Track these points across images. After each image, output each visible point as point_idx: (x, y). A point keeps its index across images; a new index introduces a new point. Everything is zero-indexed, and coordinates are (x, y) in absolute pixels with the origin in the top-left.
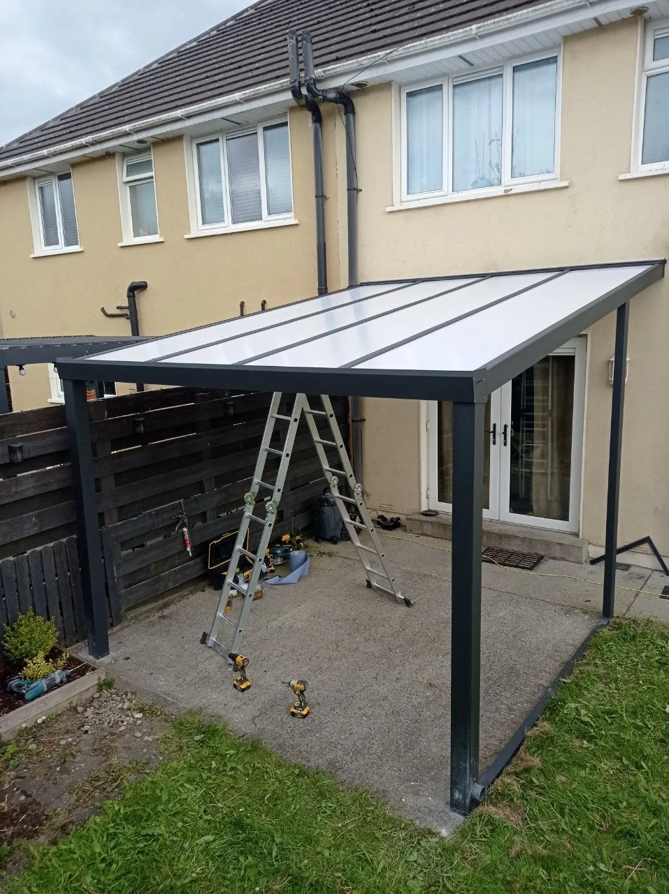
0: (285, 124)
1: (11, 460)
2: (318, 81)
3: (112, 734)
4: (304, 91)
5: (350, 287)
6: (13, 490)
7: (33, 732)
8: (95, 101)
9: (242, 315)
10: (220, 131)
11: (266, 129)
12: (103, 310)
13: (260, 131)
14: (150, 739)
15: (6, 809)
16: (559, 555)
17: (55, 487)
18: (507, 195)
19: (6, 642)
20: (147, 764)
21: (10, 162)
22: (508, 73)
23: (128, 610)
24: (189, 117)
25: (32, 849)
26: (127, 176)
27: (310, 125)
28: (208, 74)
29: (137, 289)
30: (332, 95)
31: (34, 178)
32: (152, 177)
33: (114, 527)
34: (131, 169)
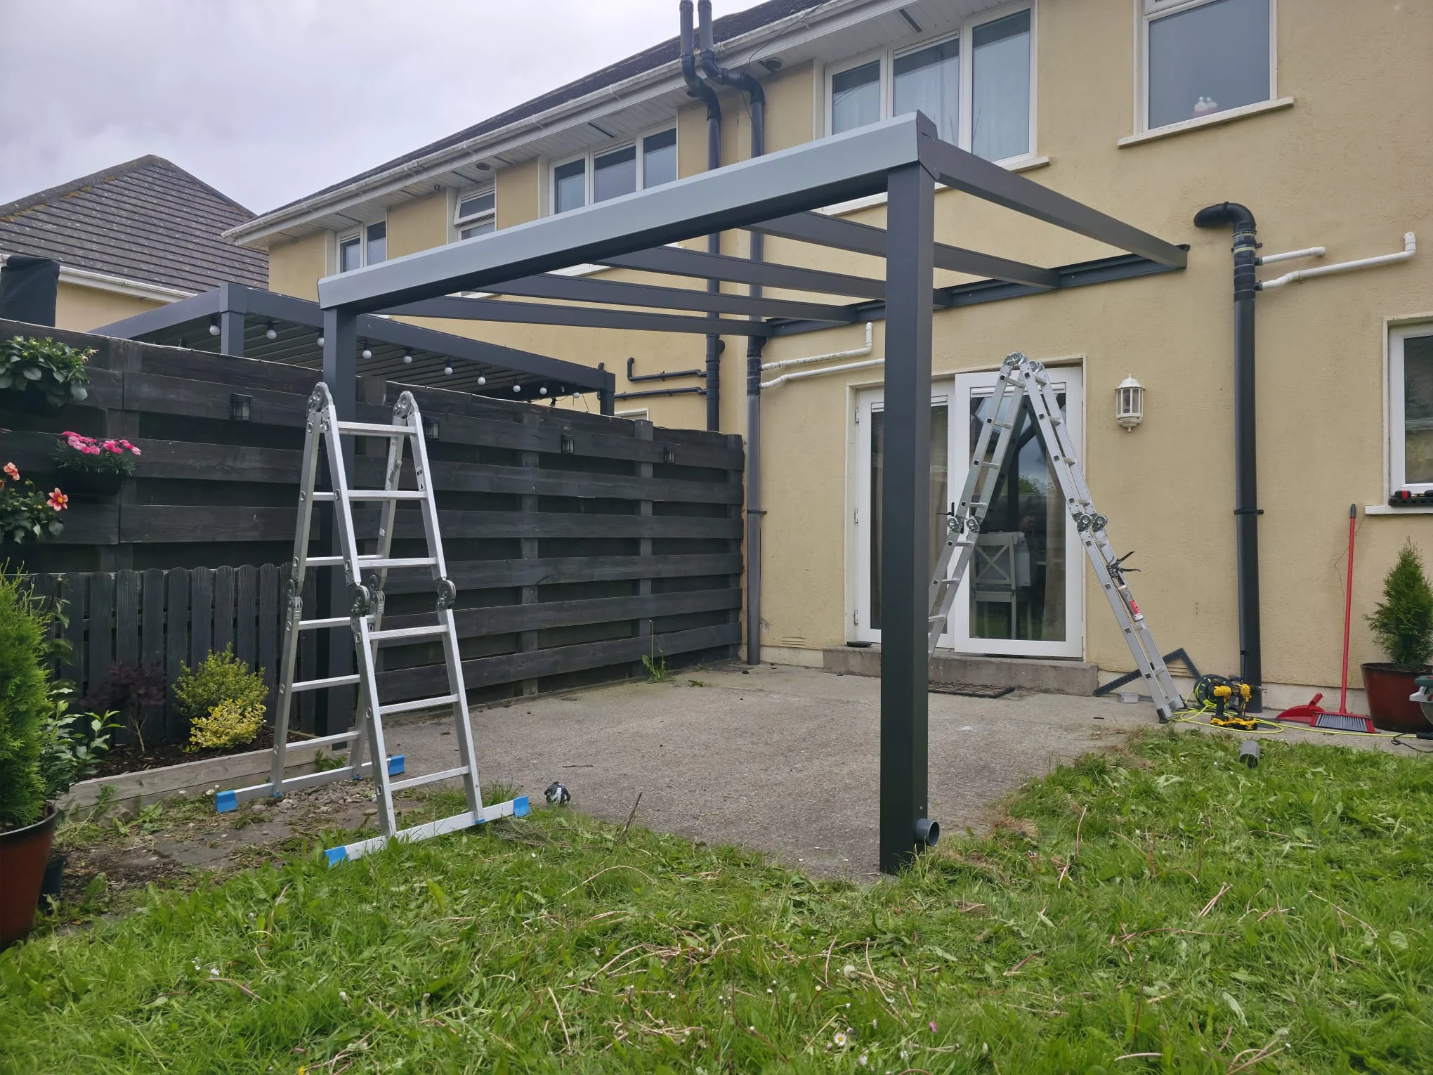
0: (672, 132)
1: (232, 416)
6: (230, 463)
10: (587, 147)
11: (647, 141)
13: (638, 142)
16: (1053, 685)
21: (305, 204)
22: (966, 48)
24: (546, 124)
26: (460, 217)
27: (705, 125)
30: (735, 77)
31: (336, 232)
32: (492, 216)
34: (467, 206)
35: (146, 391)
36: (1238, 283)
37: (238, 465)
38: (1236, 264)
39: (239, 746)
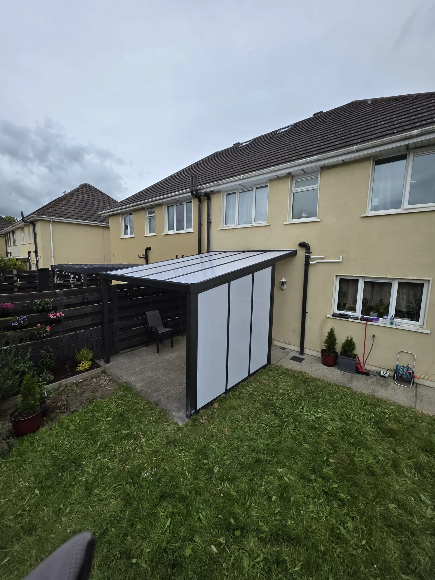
0: (191, 202)
1: (83, 301)
2: (200, 190)
3: (99, 386)
4: (194, 193)
5: (207, 252)
6: (84, 310)
7: (77, 384)
8: (144, 191)
9: (177, 258)
10: (174, 203)
11: (187, 203)
12: (138, 255)
13: (185, 203)
14: (110, 389)
15: (60, 405)
17: (98, 310)
18: (252, 227)
19: (76, 356)
20: (105, 396)
21: (115, 209)
22: (254, 189)
23: (120, 350)
24: (164, 198)
25: (61, 416)
26: (148, 215)
27: (198, 203)
28: (174, 185)
29: (148, 250)
30: (203, 194)
31: (123, 214)
32: (154, 216)
33: (117, 324)
34: (149, 213)
35: (65, 301)
36: (305, 262)
37: (86, 310)
38: (305, 257)
39: (86, 370)
